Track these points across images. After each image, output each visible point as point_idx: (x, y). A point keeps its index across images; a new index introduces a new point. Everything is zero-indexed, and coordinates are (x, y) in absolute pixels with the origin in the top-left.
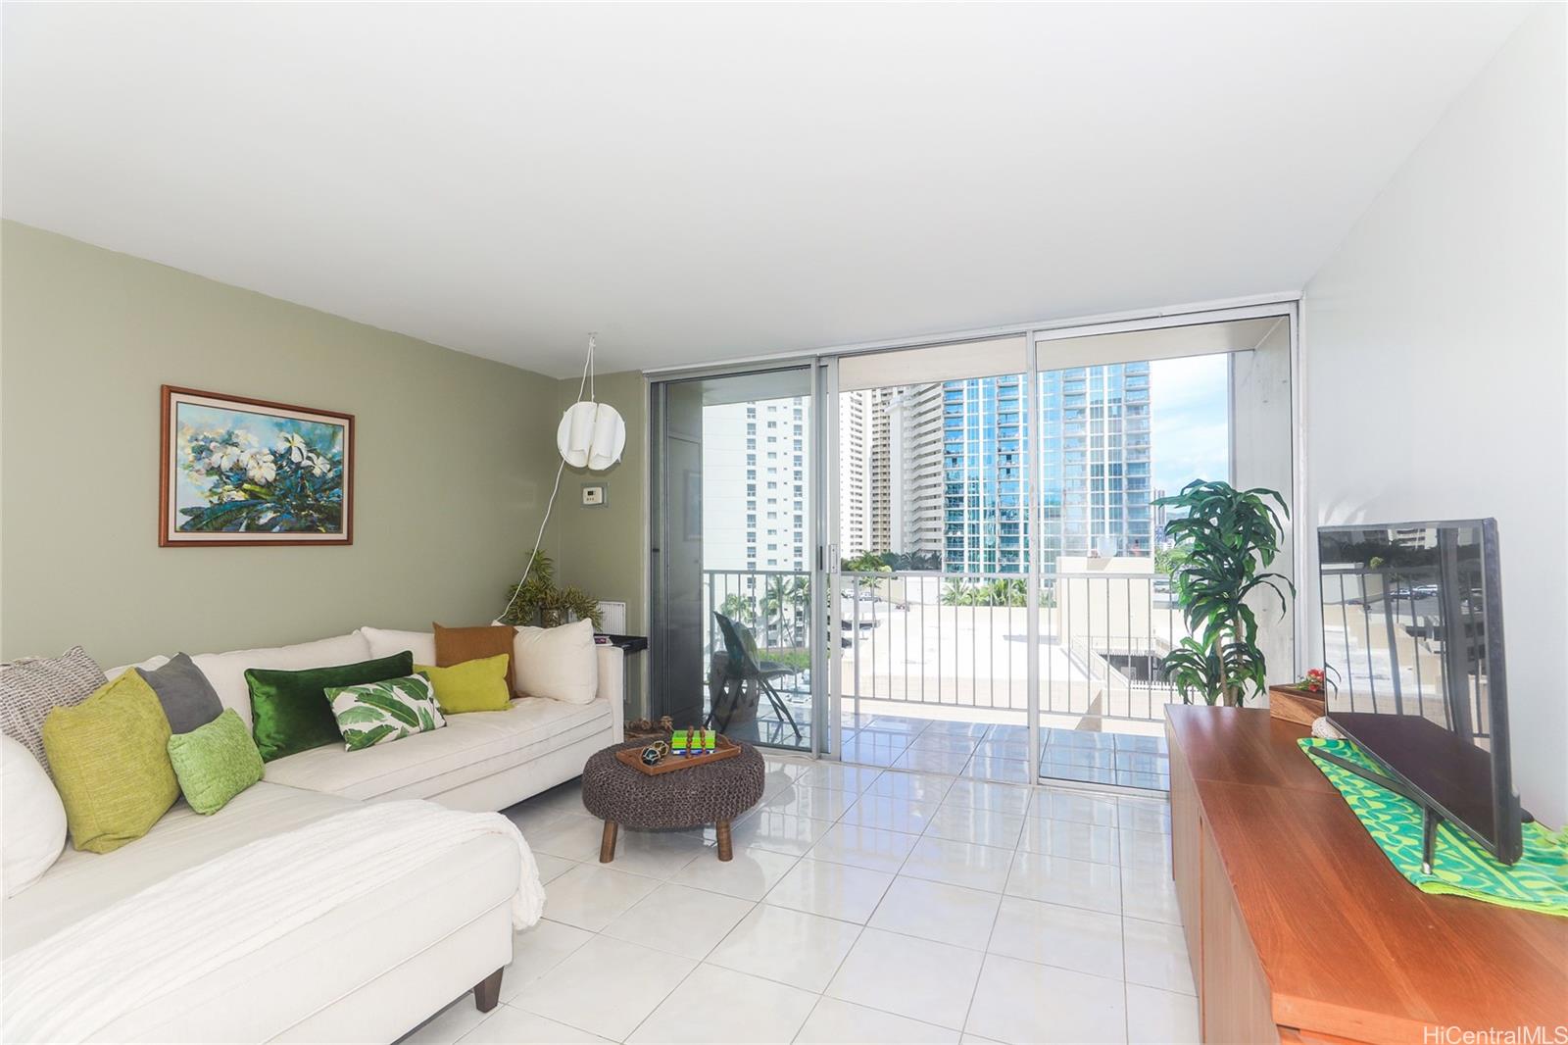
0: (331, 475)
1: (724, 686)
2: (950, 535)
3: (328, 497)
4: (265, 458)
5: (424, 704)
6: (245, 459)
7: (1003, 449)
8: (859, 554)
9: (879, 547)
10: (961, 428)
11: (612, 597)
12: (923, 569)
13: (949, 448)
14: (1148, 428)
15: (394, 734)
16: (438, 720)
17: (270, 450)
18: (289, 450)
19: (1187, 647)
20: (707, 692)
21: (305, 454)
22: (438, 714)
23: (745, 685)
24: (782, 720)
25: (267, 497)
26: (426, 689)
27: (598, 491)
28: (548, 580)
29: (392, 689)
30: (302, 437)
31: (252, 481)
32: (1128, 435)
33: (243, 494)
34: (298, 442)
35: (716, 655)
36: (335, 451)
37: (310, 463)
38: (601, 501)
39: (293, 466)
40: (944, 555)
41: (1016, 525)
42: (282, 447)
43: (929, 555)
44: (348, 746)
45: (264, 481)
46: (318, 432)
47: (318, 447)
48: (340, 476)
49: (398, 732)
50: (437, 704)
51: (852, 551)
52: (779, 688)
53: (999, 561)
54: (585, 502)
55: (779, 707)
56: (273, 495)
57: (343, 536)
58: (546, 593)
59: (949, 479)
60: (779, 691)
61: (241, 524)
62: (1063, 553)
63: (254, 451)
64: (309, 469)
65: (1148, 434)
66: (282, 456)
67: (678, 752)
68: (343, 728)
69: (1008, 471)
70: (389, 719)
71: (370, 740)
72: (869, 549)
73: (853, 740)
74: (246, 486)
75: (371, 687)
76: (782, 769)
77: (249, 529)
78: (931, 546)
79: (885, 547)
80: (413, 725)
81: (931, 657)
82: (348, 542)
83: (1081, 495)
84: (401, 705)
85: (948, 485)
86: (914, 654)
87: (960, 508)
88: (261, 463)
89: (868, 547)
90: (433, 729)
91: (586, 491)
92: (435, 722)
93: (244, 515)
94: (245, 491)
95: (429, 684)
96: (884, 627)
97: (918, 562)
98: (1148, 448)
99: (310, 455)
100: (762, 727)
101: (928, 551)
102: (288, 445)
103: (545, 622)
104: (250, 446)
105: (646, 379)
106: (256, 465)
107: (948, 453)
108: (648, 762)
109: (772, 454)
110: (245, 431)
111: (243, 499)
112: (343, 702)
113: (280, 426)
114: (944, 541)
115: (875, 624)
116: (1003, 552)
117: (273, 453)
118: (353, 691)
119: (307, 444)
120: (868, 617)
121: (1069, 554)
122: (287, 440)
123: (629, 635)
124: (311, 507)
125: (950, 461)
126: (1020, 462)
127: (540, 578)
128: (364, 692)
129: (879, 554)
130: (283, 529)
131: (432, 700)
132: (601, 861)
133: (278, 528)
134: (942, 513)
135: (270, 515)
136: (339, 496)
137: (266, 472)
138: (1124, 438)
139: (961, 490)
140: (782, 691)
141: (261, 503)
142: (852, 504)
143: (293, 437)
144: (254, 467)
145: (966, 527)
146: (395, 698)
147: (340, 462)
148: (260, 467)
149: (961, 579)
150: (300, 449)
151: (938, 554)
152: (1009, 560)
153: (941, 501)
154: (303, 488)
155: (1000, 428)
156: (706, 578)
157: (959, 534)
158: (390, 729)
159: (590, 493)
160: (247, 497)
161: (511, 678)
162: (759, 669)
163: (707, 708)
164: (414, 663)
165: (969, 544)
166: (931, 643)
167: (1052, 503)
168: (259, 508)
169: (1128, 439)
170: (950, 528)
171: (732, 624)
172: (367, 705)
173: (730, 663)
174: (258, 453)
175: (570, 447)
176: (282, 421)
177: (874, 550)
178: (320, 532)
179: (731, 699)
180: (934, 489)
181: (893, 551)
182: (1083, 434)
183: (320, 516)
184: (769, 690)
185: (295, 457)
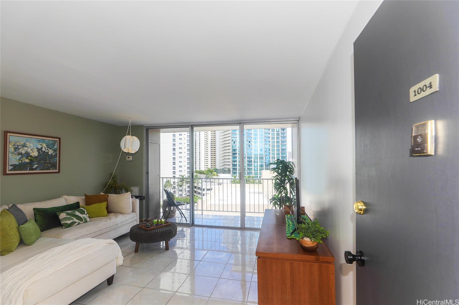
0: (54, 154)
1: (166, 208)
2: (233, 163)
3: (53, 160)
4: (35, 150)
5: (84, 216)
6: (29, 150)
7: (248, 139)
8: (207, 169)
9: (213, 167)
10: (236, 133)
11: (134, 185)
12: (225, 173)
13: (233, 139)
14: (286, 135)
15: (76, 224)
16: (88, 219)
17: (36, 148)
18: (42, 148)
19: (275, 196)
20: (161, 210)
21: (46, 148)
22: (88, 218)
23: (172, 208)
24: (182, 217)
25: (35, 161)
26: (84, 212)
27: (131, 157)
28: (116, 181)
29: (75, 212)
30: (45, 144)
31: (31, 156)
32: (281, 137)
33: (28, 160)
34: (44, 145)
35: (164, 200)
36: (55, 147)
37: (48, 151)
38: (131, 160)
39: (43, 152)
40: (231, 169)
41: (252, 161)
42: (40, 147)
43: (227, 169)
44: (64, 227)
45: (34, 156)
46: (50, 142)
47: (50, 147)
48: (57, 154)
49: (78, 223)
50: (88, 216)
51: (205, 168)
52: (182, 208)
53: (247, 171)
54: (127, 160)
55: (181, 213)
56: (37, 160)
57: (57, 171)
58: (116, 185)
59: (233, 147)
60: (181, 209)
61: (28, 168)
62: (264, 169)
63: (31, 148)
64: (48, 153)
65: (286, 136)
66: (40, 149)
67: (155, 225)
68: (62, 223)
69: (249, 146)
70: (75, 220)
71: (70, 225)
72: (210, 167)
73: (201, 221)
74: (29, 158)
75: (69, 212)
76: (182, 229)
77: (30, 170)
78: (228, 167)
79: (215, 167)
80: (81, 221)
81: (225, 198)
82: (59, 172)
83: (269, 153)
84: (79, 216)
85: (233, 149)
86: (221, 198)
87: (236, 156)
88: (34, 151)
89: (209, 167)
90: (87, 222)
91: (127, 157)
92: (87, 220)
93: (29, 166)
94: (29, 159)
95: (85, 210)
96: (213, 190)
97: (224, 171)
98: (286, 141)
99: (48, 149)
100: (177, 219)
101: (227, 168)
102: (41, 146)
103: (116, 193)
104: (30, 147)
105: (145, 128)
106: (32, 152)
107: (233, 140)
108: (147, 228)
109: (180, 139)
110: (29, 143)
111: (28, 161)
112: (62, 216)
113: (39, 141)
114: (231, 165)
115: (211, 189)
116: (248, 169)
117: (37, 148)
118: (65, 213)
119: (47, 146)
120: (209, 187)
121: (266, 169)
122: (41, 145)
123: (140, 195)
124: (48, 163)
125: (233, 142)
126: (253, 143)
127: (114, 181)
128: (68, 213)
129: (213, 169)
130: (40, 169)
131: (86, 214)
132: (135, 252)
133: (38, 169)
134: (231, 157)
135: (36, 166)
136: (56, 160)
137: (35, 154)
138: (280, 138)
139: (236, 151)
140: (182, 209)
141: (33, 162)
142: (205, 154)
143: (43, 144)
144: (31, 153)
145: (238, 161)
146: (76, 214)
147: (56, 151)
148: (33, 153)
149: (236, 176)
150: (45, 147)
151: (230, 169)
152: (249, 171)
153: (231, 154)
154: (46, 158)
155: (247, 134)
156: (161, 179)
157: (236, 163)
158: (76, 222)
159: (128, 157)
160: (30, 161)
161: (107, 208)
162: (176, 204)
163: (162, 214)
164: (80, 205)
165: (239, 166)
166: (225, 195)
167: (261, 155)
168: (33, 164)
169: (281, 138)
170: (233, 162)
171: (169, 192)
172: (69, 216)
173: (168, 202)
174: (33, 149)
175: (125, 147)
176: (40, 140)
177: (211, 168)
178: (51, 170)
179: (168, 212)
180: (228, 150)
181: (217, 168)
182: (270, 136)
183: (51, 166)
184: (179, 209)
185: (44, 149)
